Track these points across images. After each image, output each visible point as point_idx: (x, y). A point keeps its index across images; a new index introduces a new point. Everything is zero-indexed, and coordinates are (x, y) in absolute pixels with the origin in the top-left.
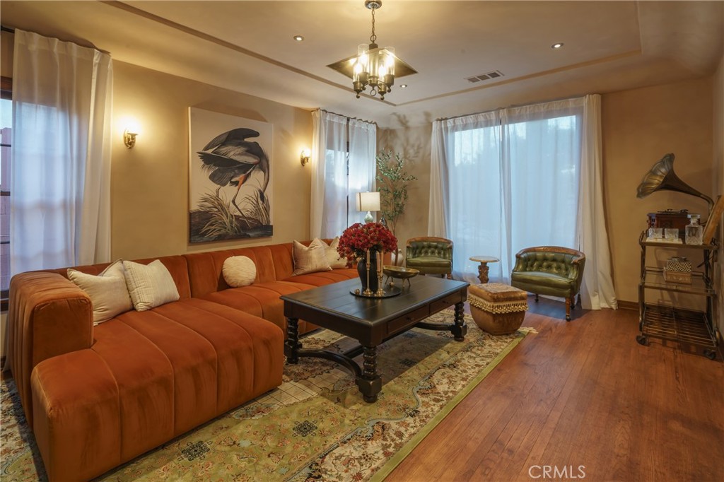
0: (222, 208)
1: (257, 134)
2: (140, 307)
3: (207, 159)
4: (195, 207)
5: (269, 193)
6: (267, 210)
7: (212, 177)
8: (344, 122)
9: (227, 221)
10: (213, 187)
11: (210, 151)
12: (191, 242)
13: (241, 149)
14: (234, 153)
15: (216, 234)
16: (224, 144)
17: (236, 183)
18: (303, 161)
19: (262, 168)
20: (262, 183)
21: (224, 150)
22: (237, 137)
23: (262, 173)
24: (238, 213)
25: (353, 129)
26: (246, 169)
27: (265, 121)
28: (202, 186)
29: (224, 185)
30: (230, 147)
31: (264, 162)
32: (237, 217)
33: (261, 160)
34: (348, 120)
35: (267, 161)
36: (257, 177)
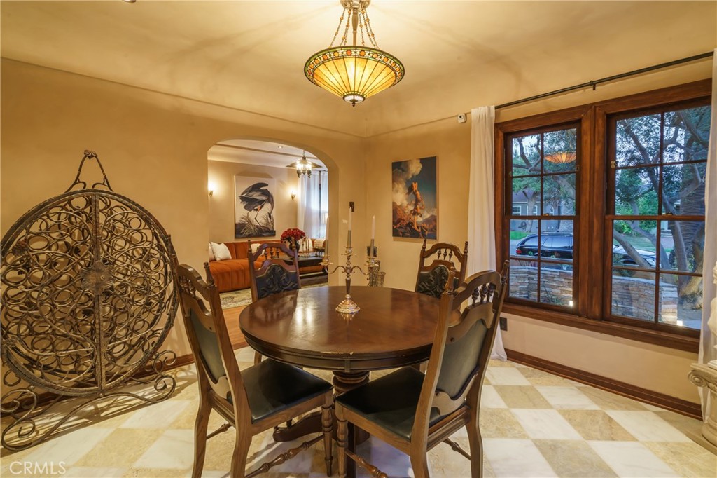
0: (250, 222)
1: (266, 185)
2: (218, 259)
3: (243, 199)
4: (238, 221)
5: (273, 215)
6: (272, 223)
7: (245, 207)
8: (318, 173)
9: (252, 228)
10: (245, 212)
11: (244, 195)
12: (236, 237)
13: (259, 193)
14: (256, 195)
15: (247, 234)
16: (250, 191)
17: (257, 210)
18: (293, 197)
19: (270, 202)
20: (270, 209)
21: (251, 194)
22: (256, 187)
23: (270, 204)
24: (258, 224)
25: (323, 176)
26: (261, 202)
27: (271, 178)
28: (241, 212)
29: (251, 211)
30: (253, 193)
31: (271, 198)
32: (257, 226)
33: (269, 198)
34: (320, 172)
35: (272, 198)
36: (267, 207)
